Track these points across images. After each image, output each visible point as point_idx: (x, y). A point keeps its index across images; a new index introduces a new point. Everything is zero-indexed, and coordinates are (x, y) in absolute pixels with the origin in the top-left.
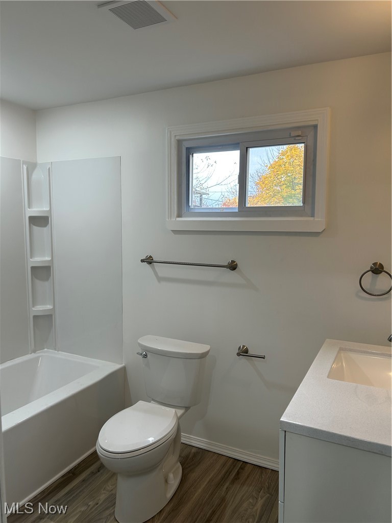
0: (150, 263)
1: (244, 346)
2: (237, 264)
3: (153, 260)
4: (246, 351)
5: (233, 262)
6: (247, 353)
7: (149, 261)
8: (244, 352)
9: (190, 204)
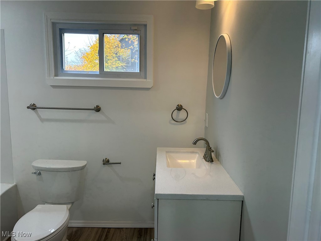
0: (34, 109)
1: (106, 159)
2: (100, 107)
3: (36, 106)
4: (108, 161)
5: (97, 106)
6: (109, 162)
7: (33, 107)
8: (106, 162)
9: (64, 68)
